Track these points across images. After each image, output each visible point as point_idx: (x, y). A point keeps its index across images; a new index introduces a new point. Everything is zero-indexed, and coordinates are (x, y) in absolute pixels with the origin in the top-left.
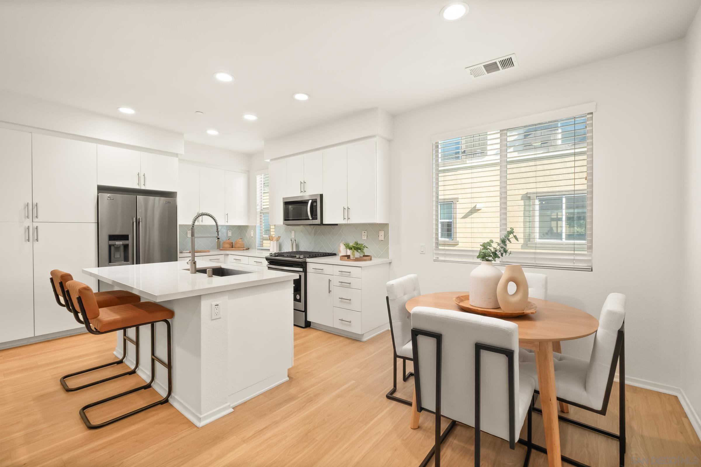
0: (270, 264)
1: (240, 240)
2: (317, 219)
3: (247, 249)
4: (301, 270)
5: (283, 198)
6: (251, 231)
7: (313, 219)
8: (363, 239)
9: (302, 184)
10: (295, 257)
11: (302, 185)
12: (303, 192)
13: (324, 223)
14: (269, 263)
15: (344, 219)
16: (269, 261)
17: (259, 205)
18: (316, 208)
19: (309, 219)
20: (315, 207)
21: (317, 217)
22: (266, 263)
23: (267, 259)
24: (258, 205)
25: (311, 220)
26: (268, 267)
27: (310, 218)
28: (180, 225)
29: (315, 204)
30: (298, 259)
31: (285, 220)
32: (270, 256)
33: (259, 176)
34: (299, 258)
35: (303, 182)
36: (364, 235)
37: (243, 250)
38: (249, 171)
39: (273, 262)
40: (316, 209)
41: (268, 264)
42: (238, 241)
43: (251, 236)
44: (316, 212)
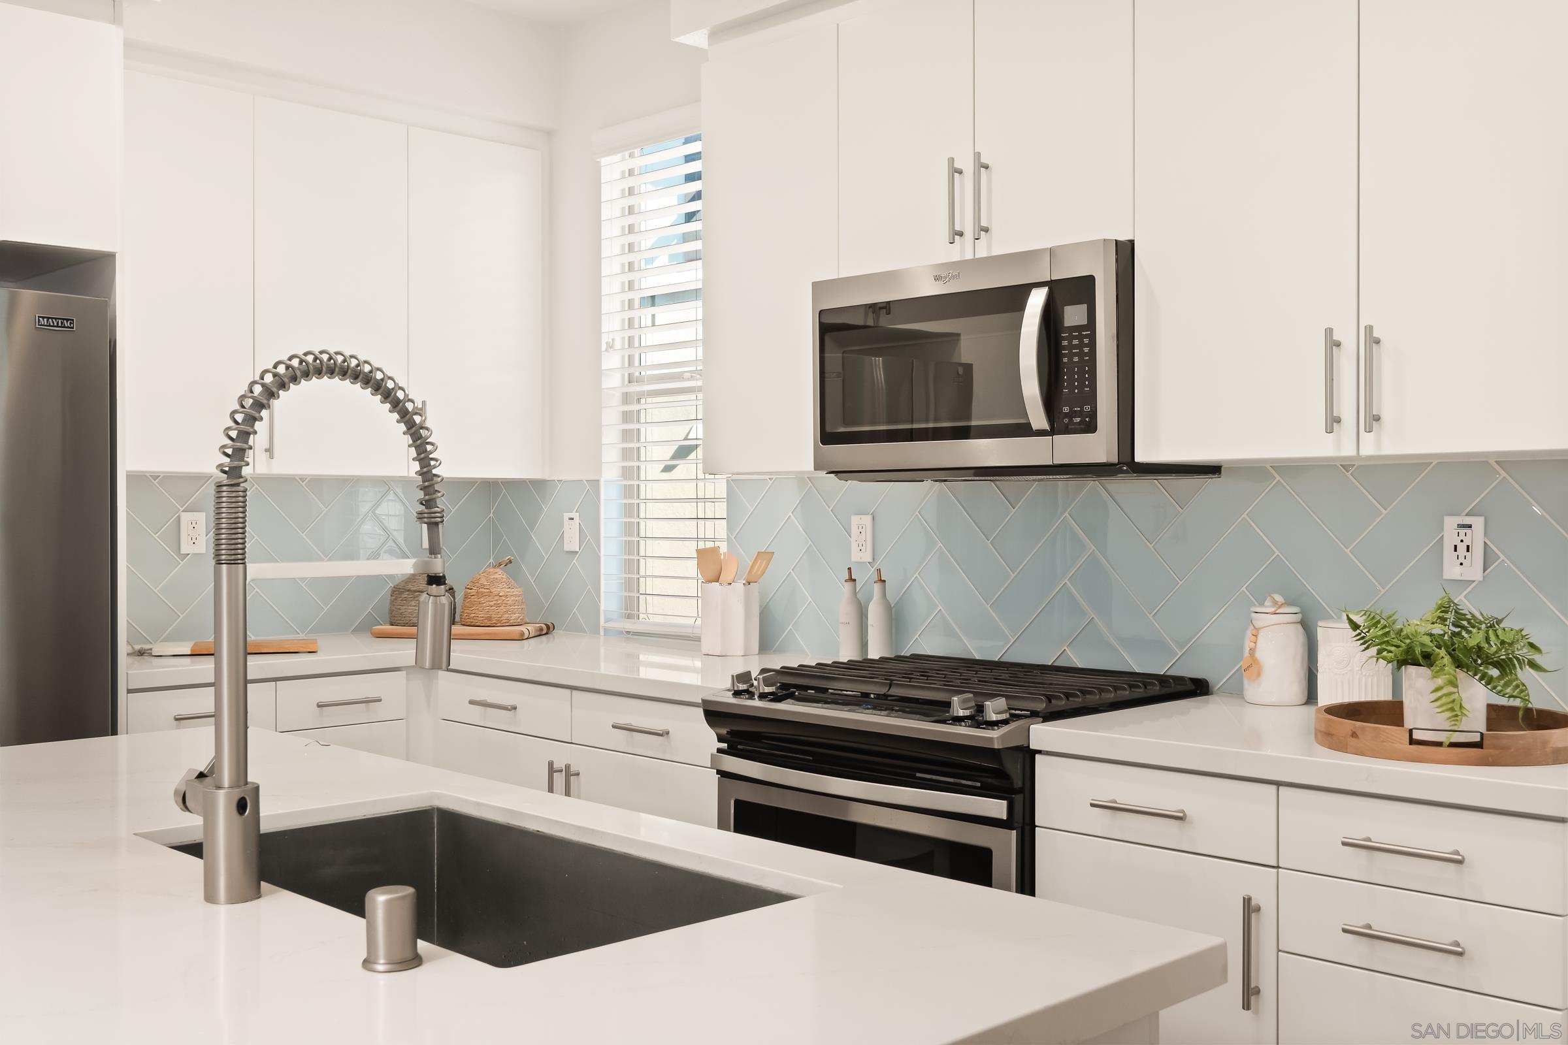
0: (732, 751)
1: (500, 574)
2: (1090, 426)
3: (540, 634)
4: (997, 808)
5: (814, 284)
6: (567, 516)
7: (1058, 425)
8: (1447, 575)
9: (956, 175)
10: (937, 710)
11: (965, 184)
12: (969, 234)
13: (1139, 458)
14: (724, 746)
15: (1333, 421)
16: (724, 731)
17: (618, 345)
18: (1081, 345)
19: (1029, 425)
20: (1081, 337)
21: (1093, 414)
22: (708, 740)
23: (714, 715)
24: (610, 346)
25: (1041, 433)
26: (723, 774)
27: (1038, 418)
28: (132, 477)
29: (1073, 315)
30: (962, 730)
31: (827, 437)
32: (737, 694)
33: (617, 157)
34: (977, 719)
35: (966, 163)
36: (1462, 548)
37: (521, 638)
38: (549, 134)
39: (755, 737)
40: (1081, 354)
41: (720, 751)
42: (483, 581)
43: (567, 547)
44: (1082, 373)
